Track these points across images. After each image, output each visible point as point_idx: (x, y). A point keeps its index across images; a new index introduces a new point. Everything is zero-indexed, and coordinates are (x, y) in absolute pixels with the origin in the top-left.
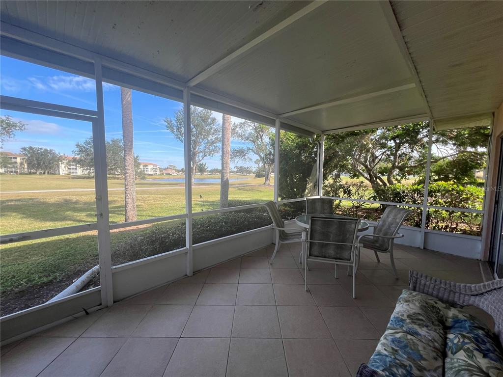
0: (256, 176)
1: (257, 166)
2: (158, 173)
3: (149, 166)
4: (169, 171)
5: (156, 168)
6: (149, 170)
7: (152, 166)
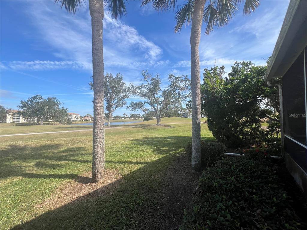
0: (144, 119)
1: (144, 113)
2: (79, 119)
3: (73, 115)
4: (87, 118)
5: (77, 116)
6: (73, 118)
7: (75, 115)
